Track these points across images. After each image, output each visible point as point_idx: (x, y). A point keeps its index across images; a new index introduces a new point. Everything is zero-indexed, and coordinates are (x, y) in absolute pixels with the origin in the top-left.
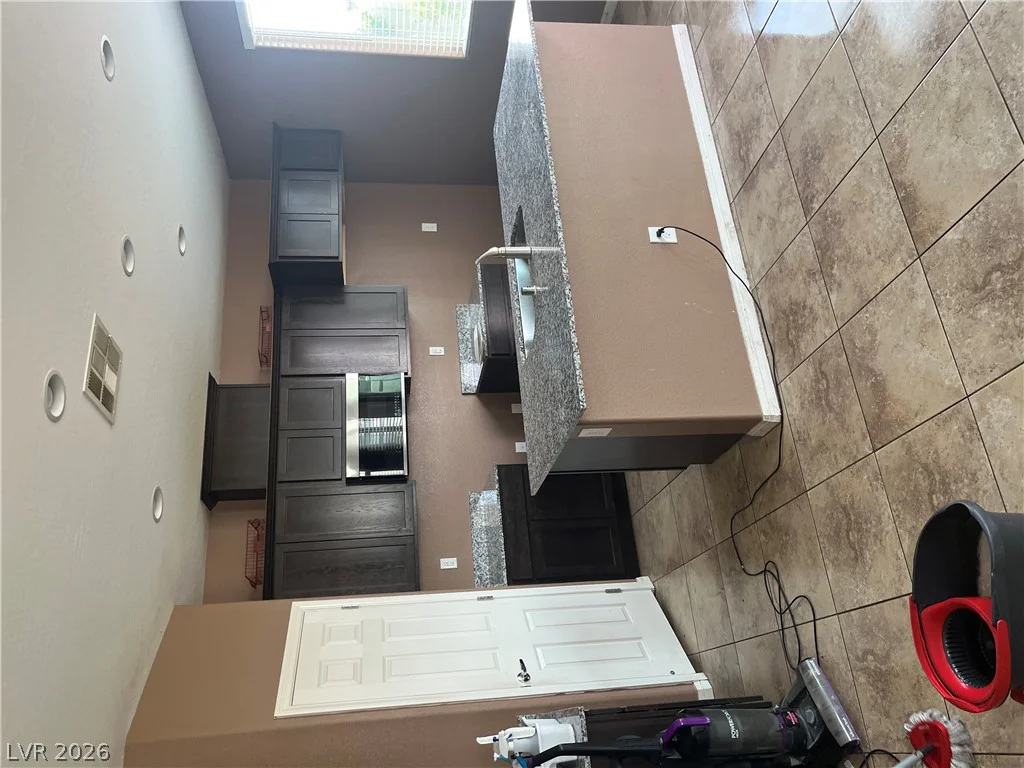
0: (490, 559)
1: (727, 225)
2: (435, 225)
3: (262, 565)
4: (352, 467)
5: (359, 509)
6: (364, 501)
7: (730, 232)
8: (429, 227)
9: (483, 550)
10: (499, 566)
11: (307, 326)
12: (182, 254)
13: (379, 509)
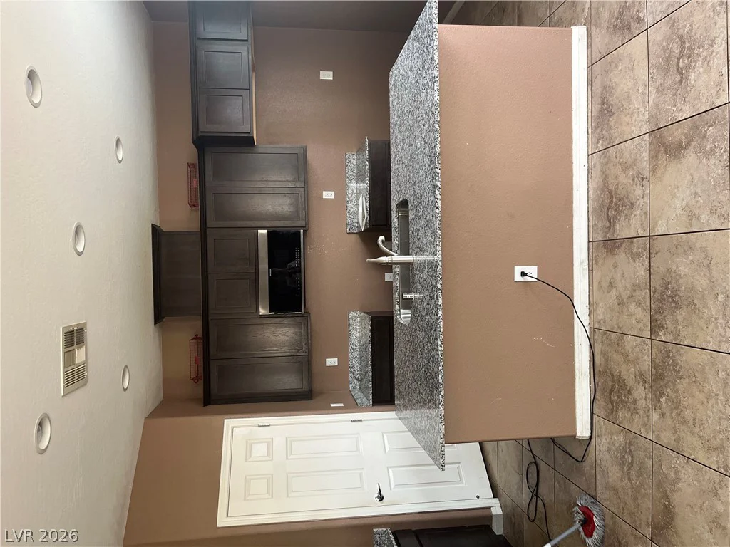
0: (361, 360)
1: (582, 263)
2: (331, 73)
3: (201, 368)
4: (263, 308)
5: (269, 335)
6: (273, 329)
7: (584, 269)
8: (327, 76)
9: (357, 354)
10: (367, 365)
11: (226, 183)
12: (120, 162)
13: (284, 335)
